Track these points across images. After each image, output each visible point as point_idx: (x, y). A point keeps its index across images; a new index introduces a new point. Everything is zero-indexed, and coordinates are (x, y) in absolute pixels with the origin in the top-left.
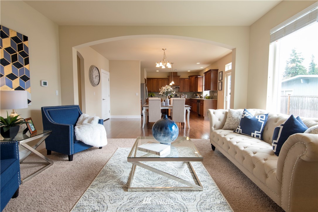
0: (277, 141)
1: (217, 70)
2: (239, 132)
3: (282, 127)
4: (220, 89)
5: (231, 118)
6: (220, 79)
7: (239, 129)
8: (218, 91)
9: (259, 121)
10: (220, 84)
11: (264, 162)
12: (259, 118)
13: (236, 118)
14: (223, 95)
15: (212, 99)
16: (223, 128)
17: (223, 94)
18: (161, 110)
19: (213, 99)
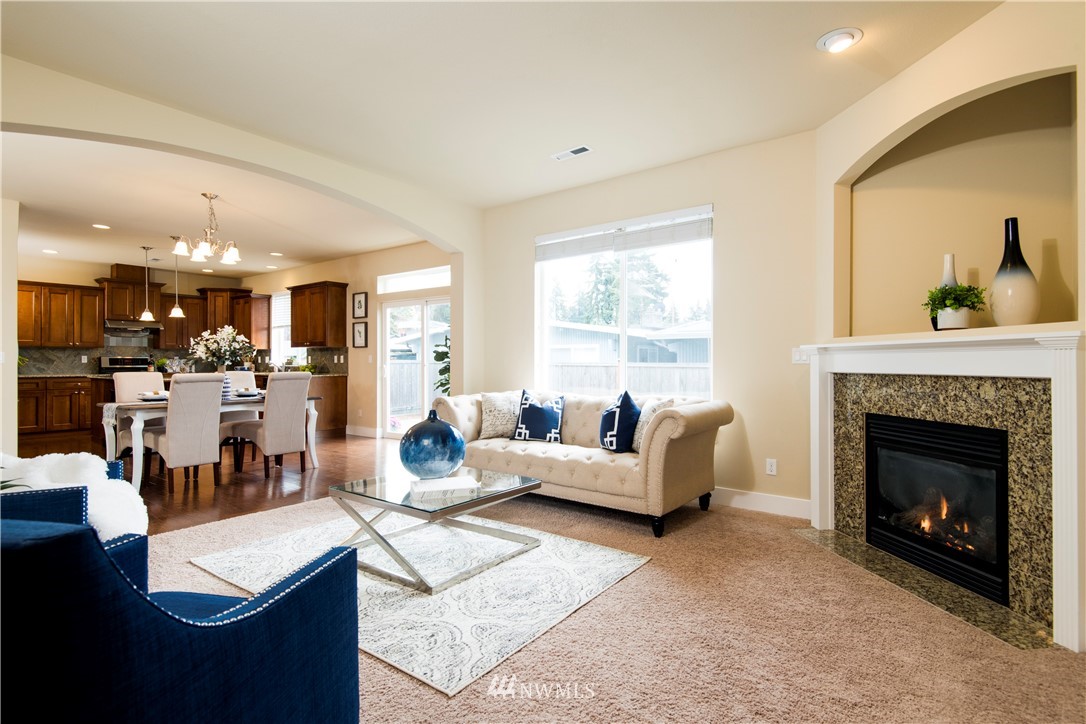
0: (614, 432)
1: (343, 287)
2: (523, 437)
3: (618, 410)
4: (360, 341)
5: (496, 413)
6: (360, 312)
7: (523, 431)
8: (351, 350)
9: (555, 410)
10: (360, 328)
11: (613, 464)
12: (555, 406)
13: (506, 411)
14: (370, 361)
15: (320, 373)
16: (482, 437)
17: (370, 357)
18: (222, 414)
19: (328, 372)
